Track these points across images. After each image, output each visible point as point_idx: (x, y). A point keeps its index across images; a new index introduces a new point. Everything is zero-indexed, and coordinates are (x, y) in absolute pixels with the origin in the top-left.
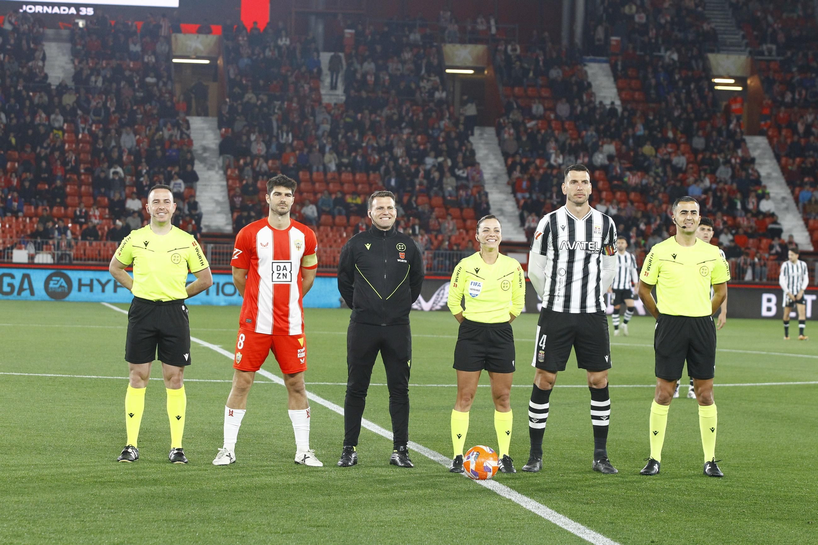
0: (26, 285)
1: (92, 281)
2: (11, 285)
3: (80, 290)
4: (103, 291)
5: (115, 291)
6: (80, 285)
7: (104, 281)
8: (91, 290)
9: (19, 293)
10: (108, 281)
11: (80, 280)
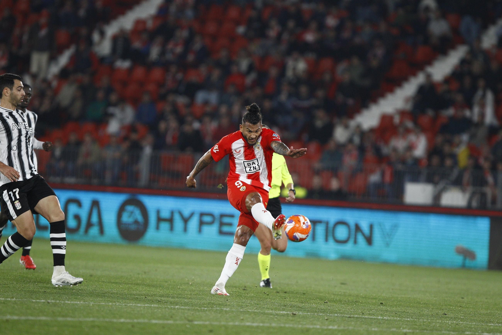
0: (95, 219)
1: (172, 213)
2: (77, 217)
3: (158, 228)
4: (185, 229)
5: (200, 231)
6: (160, 220)
7: (186, 213)
8: (172, 229)
9: (86, 231)
10: (192, 215)
11: (158, 212)
